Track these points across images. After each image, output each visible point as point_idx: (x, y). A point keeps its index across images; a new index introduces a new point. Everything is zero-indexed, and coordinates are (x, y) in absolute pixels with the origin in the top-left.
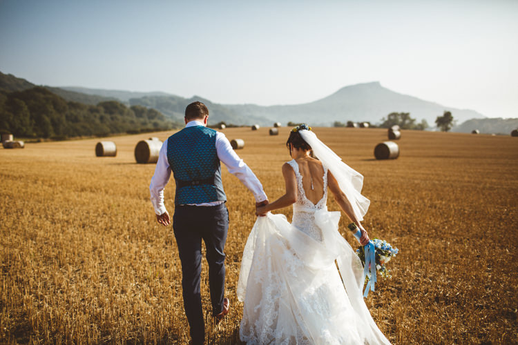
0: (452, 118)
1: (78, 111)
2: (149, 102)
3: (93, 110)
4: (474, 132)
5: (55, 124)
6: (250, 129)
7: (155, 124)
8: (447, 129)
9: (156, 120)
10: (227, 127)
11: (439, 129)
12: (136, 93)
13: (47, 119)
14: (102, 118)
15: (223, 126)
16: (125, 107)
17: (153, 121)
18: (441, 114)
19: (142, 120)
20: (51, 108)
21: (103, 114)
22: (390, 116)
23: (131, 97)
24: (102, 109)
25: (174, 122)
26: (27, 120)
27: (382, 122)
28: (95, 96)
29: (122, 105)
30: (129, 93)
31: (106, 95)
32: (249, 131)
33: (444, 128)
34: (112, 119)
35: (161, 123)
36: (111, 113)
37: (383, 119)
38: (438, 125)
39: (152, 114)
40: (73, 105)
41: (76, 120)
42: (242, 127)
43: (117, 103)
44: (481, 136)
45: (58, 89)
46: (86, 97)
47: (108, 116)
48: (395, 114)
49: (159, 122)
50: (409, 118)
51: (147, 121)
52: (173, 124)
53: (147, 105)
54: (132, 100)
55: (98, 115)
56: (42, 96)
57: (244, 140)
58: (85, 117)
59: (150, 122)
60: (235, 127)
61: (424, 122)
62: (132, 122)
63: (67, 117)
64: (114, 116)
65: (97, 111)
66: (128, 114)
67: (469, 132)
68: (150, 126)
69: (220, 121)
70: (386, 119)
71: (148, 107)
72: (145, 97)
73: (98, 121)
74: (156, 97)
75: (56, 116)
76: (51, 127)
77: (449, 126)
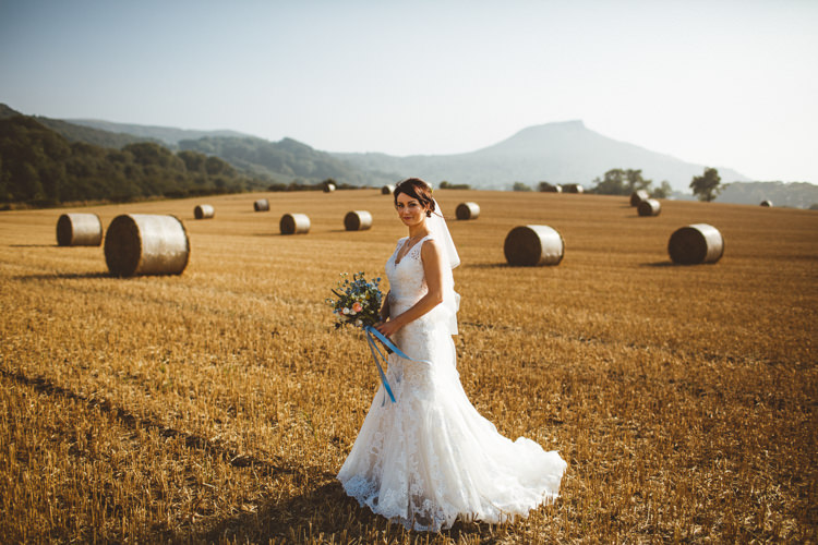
0: (719, 179)
1: (89, 157)
2: (212, 148)
3: (114, 157)
4: (765, 204)
6: (379, 192)
7: (219, 183)
8: (710, 198)
9: (220, 176)
10: (337, 188)
11: (696, 199)
12: (189, 132)
13: (33, 171)
14: (128, 171)
15: (332, 187)
16: (169, 153)
17: (215, 177)
18: (701, 174)
19: (197, 175)
20: (39, 151)
21: (131, 163)
22: (608, 174)
23: (181, 138)
24: (130, 155)
25: (251, 179)
27: (595, 185)
28: (122, 135)
29: (165, 151)
30: (179, 131)
31: (141, 134)
32: (376, 195)
33: (705, 196)
34: (146, 171)
35: (228, 181)
36: (145, 162)
37: (598, 179)
38: (696, 192)
39: (214, 165)
40: (80, 148)
41: (84, 173)
42: (364, 188)
43: (155, 145)
44: (776, 211)
45: (61, 122)
46: (108, 136)
47: (139, 168)
48: (616, 172)
49: (226, 178)
50: (641, 179)
51: (206, 176)
52: (248, 182)
53: (208, 151)
54: (183, 143)
55: (122, 166)
56: (25, 130)
57: (372, 213)
58: (99, 168)
59: (210, 179)
60: (353, 188)
61: (666, 186)
62: (180, 178)
63: (68, 167)
64: (148, 167)
65: (121, 158)
66: (174, 165)
67: (756, 203)
68: (209, 185)
69: (326, 179)
70: (603, 180)
71: (209, 155)
72: (205, 139)
73: (121, 175)
74: (223, 139)
75: (48, 165)
76: (39, 184)
77: (714, 192)
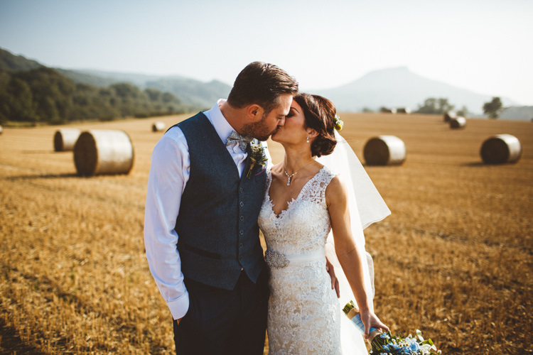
0: (501, 104)
3: (104, 93)
5: (60, 107)
7: (170, 108)
8: (495, 116)
9: (171, 104)
11: (486, 117)
13: (51, 102)
14: (112, 102)
17: (169, 105)
18: (489, 100)
19: (156, 103)
20: (55, 89)
21: (114, 97)
22: (427, 101)
23: (147, 80)
24: (113, 91)
25: (191, 105)
26: (29, 103)
28: (108, 79)
29: (136, 89)
30: (145, 76)
31: (121, 78)
33: (492, 115)
34: (123, 102)
35: (177, 107)
36: (123, 96)
37: (419, 105)
38: (486, 112)
39: (167, 98)
40: (82, 87)
41: (84, 103)
46: (100, 80)
47: (119, 99)
48: (431, 100)
49: (175, 105)
50: (447, 105)
51: (162, 104)
52: (189, 107)
53: (164, 88)
54: (149, 83)
55: (108, 98)
56: (46, 76)
58: (94, 99)
59: (165, 106)
61: (465, 108)
62: (145, 106)
63: (74, 99)
64: (125, 98)
65: (108, 93)
66: (141, 97)
68: (164, 110)
70: (423, 105)
72: (162, 81)
73: (107, 104)
74: (174, 80)
75: (61, 97)
77: (498, 112)
